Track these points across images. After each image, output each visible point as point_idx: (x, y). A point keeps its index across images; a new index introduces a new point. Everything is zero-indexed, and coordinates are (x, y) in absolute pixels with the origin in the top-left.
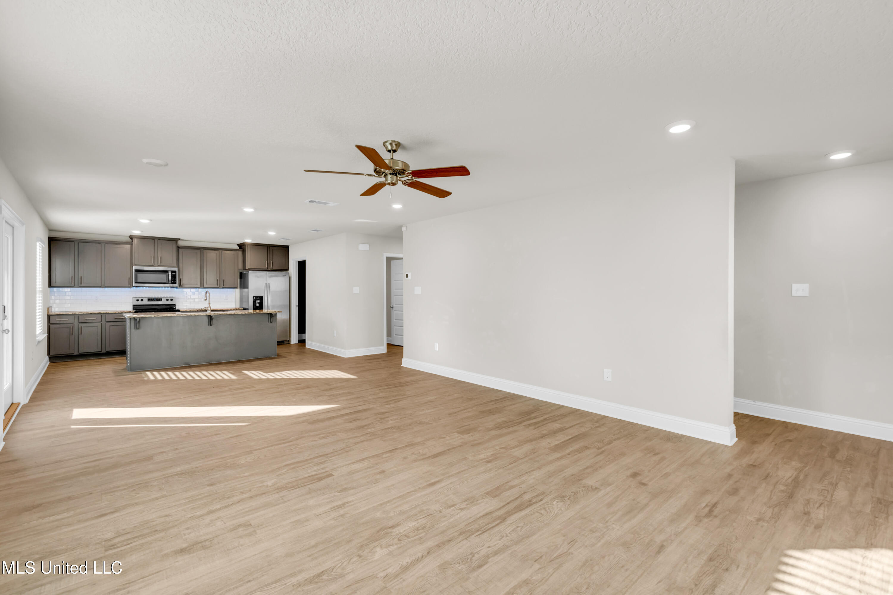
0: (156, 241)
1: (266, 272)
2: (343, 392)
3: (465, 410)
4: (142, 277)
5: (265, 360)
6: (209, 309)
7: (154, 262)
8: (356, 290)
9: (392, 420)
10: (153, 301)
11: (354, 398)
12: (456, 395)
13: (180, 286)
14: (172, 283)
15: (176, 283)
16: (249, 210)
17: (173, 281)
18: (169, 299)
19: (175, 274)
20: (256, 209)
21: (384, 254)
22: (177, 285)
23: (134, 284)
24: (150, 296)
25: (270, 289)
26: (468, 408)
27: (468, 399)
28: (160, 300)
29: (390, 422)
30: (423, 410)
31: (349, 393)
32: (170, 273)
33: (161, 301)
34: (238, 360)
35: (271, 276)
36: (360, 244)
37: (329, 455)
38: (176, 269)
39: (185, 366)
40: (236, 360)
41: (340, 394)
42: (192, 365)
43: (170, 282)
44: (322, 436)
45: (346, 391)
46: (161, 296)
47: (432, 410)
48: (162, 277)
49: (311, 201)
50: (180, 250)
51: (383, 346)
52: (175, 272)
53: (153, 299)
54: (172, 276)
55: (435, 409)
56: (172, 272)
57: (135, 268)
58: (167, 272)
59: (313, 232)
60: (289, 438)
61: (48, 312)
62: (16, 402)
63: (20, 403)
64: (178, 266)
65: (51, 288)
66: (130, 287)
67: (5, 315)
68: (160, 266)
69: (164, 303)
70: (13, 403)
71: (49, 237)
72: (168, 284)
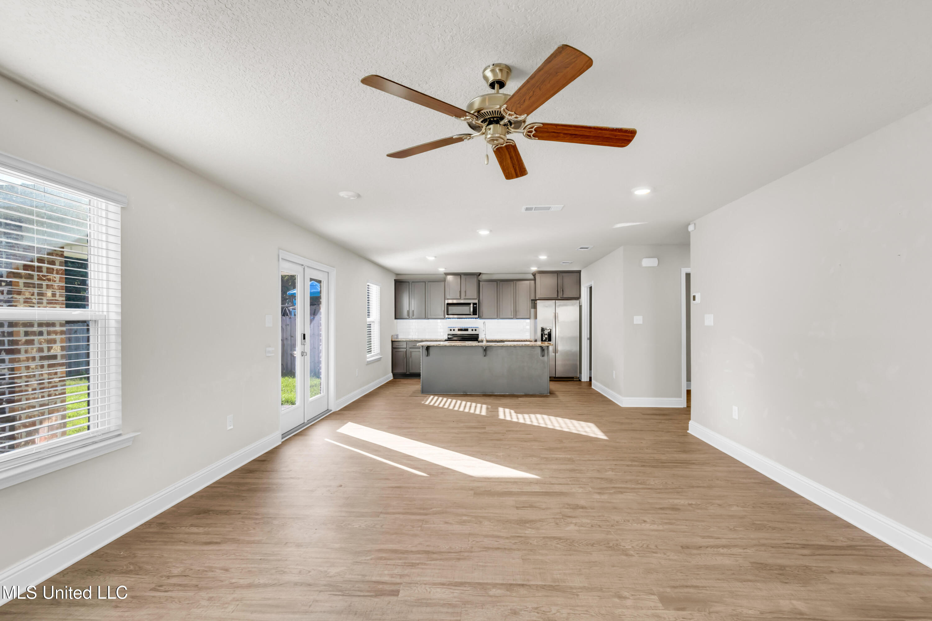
0: (462, 276)
1: (554, 301)
2: (564, 456)
3: (724, 547)
4: (452, 309)
5: (534, 397)
6: (485, 339)
7: (460, 296)
8: (638, 320)
9: (576, 524)
10: (461, 331)
11: (567, 470)
12: (734, 508)
13: (479, 317)
14: (473, 314)
15: (476, 315)
16: (484, 232)
17: (475, 313)
18: (474, 329)
19: (475, 306)
20: (491, 231)
21: (682, 269)
22: (477, 316)
23: (447, 316)
24: (466, 326)
25: (559, 319)
26: (735, 546)
27: (754, 524)
28: (467, 330)
29: (572, 527)
30: (645, 521)
31: (569, 460)
32: (472, 305)
35: (560, 305)
36: (643, 258)
37: (435, 556)
38: (476, 301)
41: (557, 459)
43: (472, 314)
44: (465, 518)
45: (569, 456)
46: (467, 326)
47: (661, 527)
48: (465, 309)
49: (527, 209)
50: (481, 283)
51: (680, 397)
52: (476, 304)
53: (462, 329)
54: (474, 307)
55: (666, 527)
56: (474, 304)
57: (447, 302)
58: (469, 304)
59: (581, 249)
60: (431, 508)
61: (392, 339)
62: (330, 408)
63: (331, 410)
64: (478, 299)
65: (396, 320)
66: (444, 318)
67: (305, 342)
68: (465, 299)
69: (470, 332)
70: (328, 410)
71: (395, 280)
72: (470, 315)
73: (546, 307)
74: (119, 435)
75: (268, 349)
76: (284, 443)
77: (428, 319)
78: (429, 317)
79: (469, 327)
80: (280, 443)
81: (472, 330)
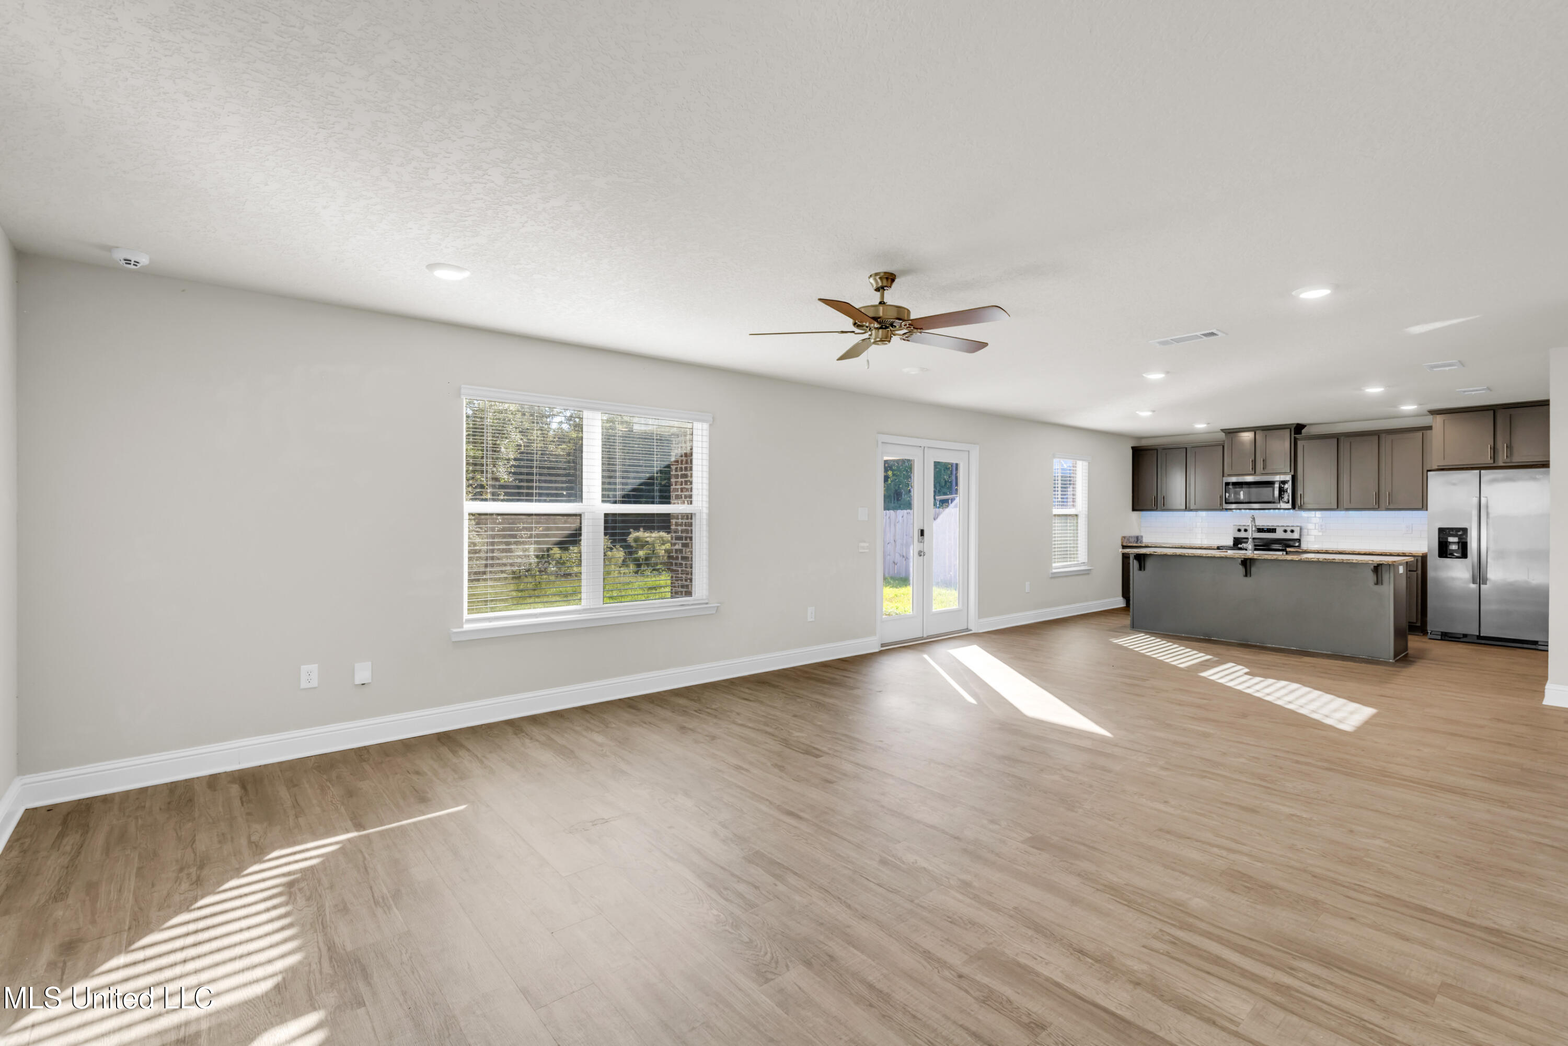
0: (1258, 432)
1: (1477, 472)
4: (1236, 493)
7: (1253, 469)
10: (1262, 532)
13: (1296, 507)
15: (1287, 502)
17: (1283, 498)
18: (1289, 529)
19: (1285, 486)
22: (1290, 506)
23: (1226, 506)
24: (1270, 524)
25: (1488, 507)
28: (1273, 530)
32: (1278, 486)
33: (1275, 532)
34: (1298, 649)
35: (1490, 480)
38: (1288, 477)
39: (1203, 639)
40: (1295, 649)
42: (1215, 639)
43: (1278, 502)
46: (1274, 524)
48: (1261, 493)
50: (1300, 442)
52: (1287, 482)
53: (1263, 529)
54: (1284, 490)
57: (1225, 480)
58: (1273, 483)
61: (1122, 543)
62: (970, 627)
63: (971, 630)
64: (1292, 473)
65: (1136, 513)
66: (1222, 510)
67: (923, 539)
68: (1263, 474)
69: (1279, 535)
70: (967, 629)
71: (1133, 448)
72: (1274, 503)
73: (1454, 484)
74: (707, 603)
75: (862, 544)
76: (881, 653)
77: (1191, 510)
78: (1191, 508)
79: (1278, 526)
80: (877, 650)
81: (1285, 531)
